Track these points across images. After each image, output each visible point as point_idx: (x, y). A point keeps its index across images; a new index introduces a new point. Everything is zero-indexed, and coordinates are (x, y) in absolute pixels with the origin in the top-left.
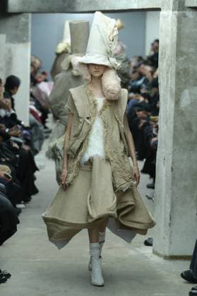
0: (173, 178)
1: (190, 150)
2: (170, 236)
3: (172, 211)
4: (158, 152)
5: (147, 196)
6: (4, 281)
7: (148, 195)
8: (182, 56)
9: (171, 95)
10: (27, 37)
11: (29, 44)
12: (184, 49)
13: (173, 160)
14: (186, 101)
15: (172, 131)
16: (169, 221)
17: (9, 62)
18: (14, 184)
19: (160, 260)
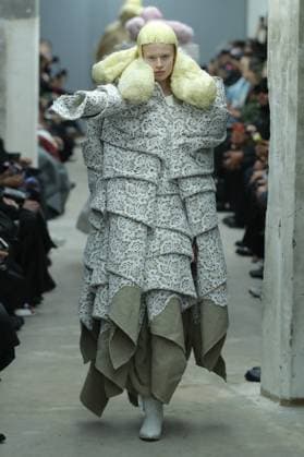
0: (296, 259)
2: (292, 364)
3: (295, 318)
5: (251, 292)
7: (253, 290)
9: (291, 109)
10: (33, 8)
11: (37, 21)
13: (295, 226)
15: (294, 174)
16: (289, 337)
19: (275, 406)
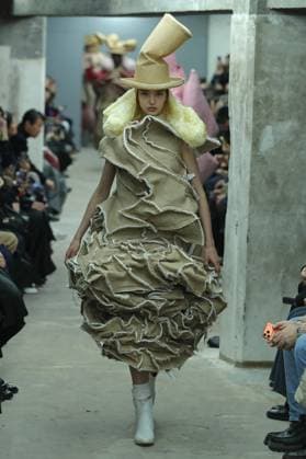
0: (250, 252)
1: (274, 212)
2: (245, 334)
3: (247, 298)
4: (228, 215)
6: (9, 397)
8: (262, 78)
9: (247, 134)
10: (41, 51)
11: (43, 61)
12: (266, 69)
13: (249, 226)
14: (267, 142)
15: (249, 185)
16: (242, 313)
17: (15, 86)
18: (23, 260)
19: (231, 368)
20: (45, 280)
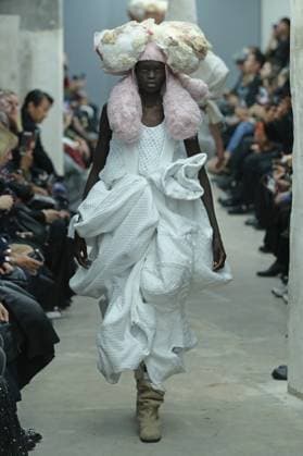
10: (56, 19)
11: (61, 32)
17: (26, 63)
19: (301, 404)
20: (71, 301)
